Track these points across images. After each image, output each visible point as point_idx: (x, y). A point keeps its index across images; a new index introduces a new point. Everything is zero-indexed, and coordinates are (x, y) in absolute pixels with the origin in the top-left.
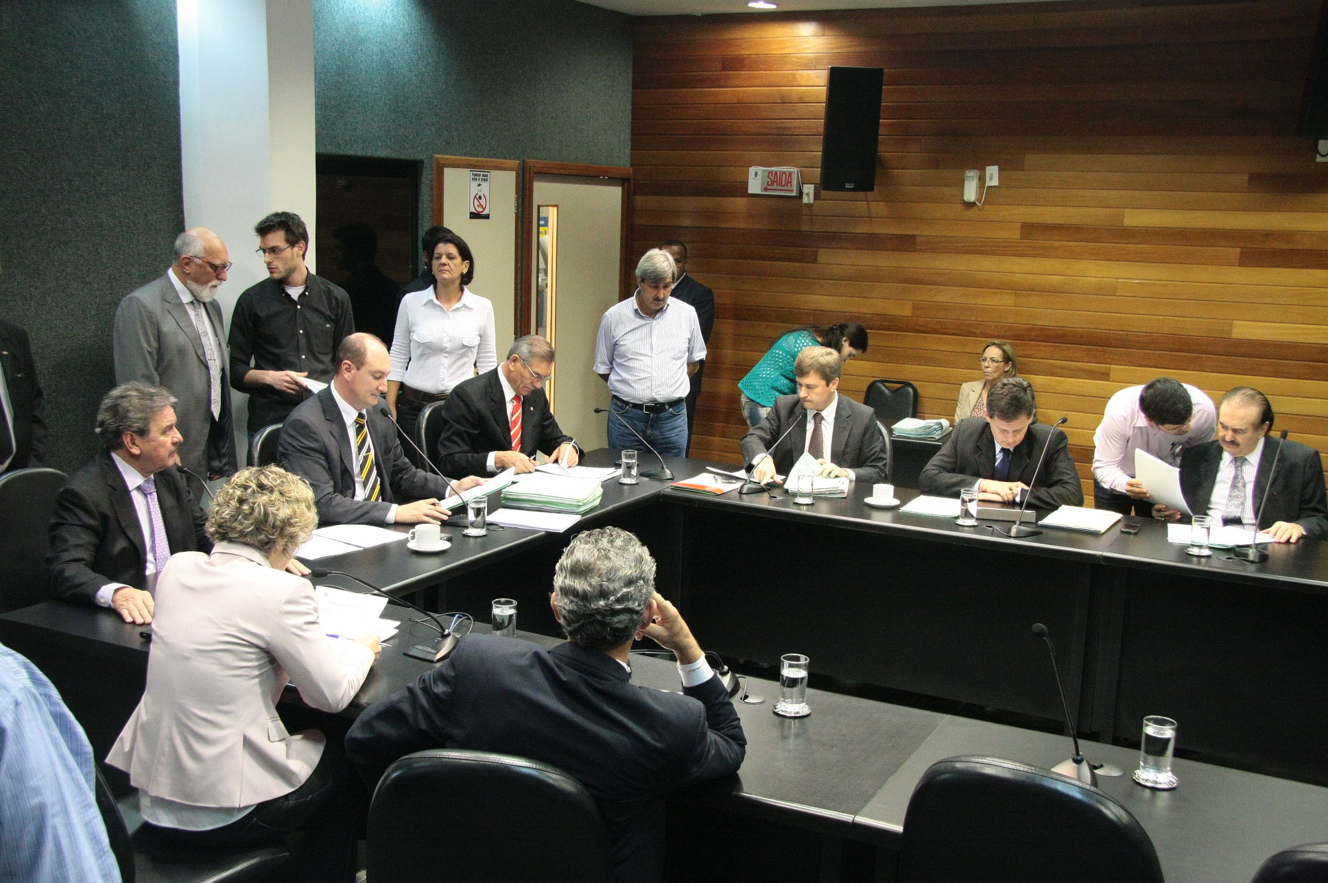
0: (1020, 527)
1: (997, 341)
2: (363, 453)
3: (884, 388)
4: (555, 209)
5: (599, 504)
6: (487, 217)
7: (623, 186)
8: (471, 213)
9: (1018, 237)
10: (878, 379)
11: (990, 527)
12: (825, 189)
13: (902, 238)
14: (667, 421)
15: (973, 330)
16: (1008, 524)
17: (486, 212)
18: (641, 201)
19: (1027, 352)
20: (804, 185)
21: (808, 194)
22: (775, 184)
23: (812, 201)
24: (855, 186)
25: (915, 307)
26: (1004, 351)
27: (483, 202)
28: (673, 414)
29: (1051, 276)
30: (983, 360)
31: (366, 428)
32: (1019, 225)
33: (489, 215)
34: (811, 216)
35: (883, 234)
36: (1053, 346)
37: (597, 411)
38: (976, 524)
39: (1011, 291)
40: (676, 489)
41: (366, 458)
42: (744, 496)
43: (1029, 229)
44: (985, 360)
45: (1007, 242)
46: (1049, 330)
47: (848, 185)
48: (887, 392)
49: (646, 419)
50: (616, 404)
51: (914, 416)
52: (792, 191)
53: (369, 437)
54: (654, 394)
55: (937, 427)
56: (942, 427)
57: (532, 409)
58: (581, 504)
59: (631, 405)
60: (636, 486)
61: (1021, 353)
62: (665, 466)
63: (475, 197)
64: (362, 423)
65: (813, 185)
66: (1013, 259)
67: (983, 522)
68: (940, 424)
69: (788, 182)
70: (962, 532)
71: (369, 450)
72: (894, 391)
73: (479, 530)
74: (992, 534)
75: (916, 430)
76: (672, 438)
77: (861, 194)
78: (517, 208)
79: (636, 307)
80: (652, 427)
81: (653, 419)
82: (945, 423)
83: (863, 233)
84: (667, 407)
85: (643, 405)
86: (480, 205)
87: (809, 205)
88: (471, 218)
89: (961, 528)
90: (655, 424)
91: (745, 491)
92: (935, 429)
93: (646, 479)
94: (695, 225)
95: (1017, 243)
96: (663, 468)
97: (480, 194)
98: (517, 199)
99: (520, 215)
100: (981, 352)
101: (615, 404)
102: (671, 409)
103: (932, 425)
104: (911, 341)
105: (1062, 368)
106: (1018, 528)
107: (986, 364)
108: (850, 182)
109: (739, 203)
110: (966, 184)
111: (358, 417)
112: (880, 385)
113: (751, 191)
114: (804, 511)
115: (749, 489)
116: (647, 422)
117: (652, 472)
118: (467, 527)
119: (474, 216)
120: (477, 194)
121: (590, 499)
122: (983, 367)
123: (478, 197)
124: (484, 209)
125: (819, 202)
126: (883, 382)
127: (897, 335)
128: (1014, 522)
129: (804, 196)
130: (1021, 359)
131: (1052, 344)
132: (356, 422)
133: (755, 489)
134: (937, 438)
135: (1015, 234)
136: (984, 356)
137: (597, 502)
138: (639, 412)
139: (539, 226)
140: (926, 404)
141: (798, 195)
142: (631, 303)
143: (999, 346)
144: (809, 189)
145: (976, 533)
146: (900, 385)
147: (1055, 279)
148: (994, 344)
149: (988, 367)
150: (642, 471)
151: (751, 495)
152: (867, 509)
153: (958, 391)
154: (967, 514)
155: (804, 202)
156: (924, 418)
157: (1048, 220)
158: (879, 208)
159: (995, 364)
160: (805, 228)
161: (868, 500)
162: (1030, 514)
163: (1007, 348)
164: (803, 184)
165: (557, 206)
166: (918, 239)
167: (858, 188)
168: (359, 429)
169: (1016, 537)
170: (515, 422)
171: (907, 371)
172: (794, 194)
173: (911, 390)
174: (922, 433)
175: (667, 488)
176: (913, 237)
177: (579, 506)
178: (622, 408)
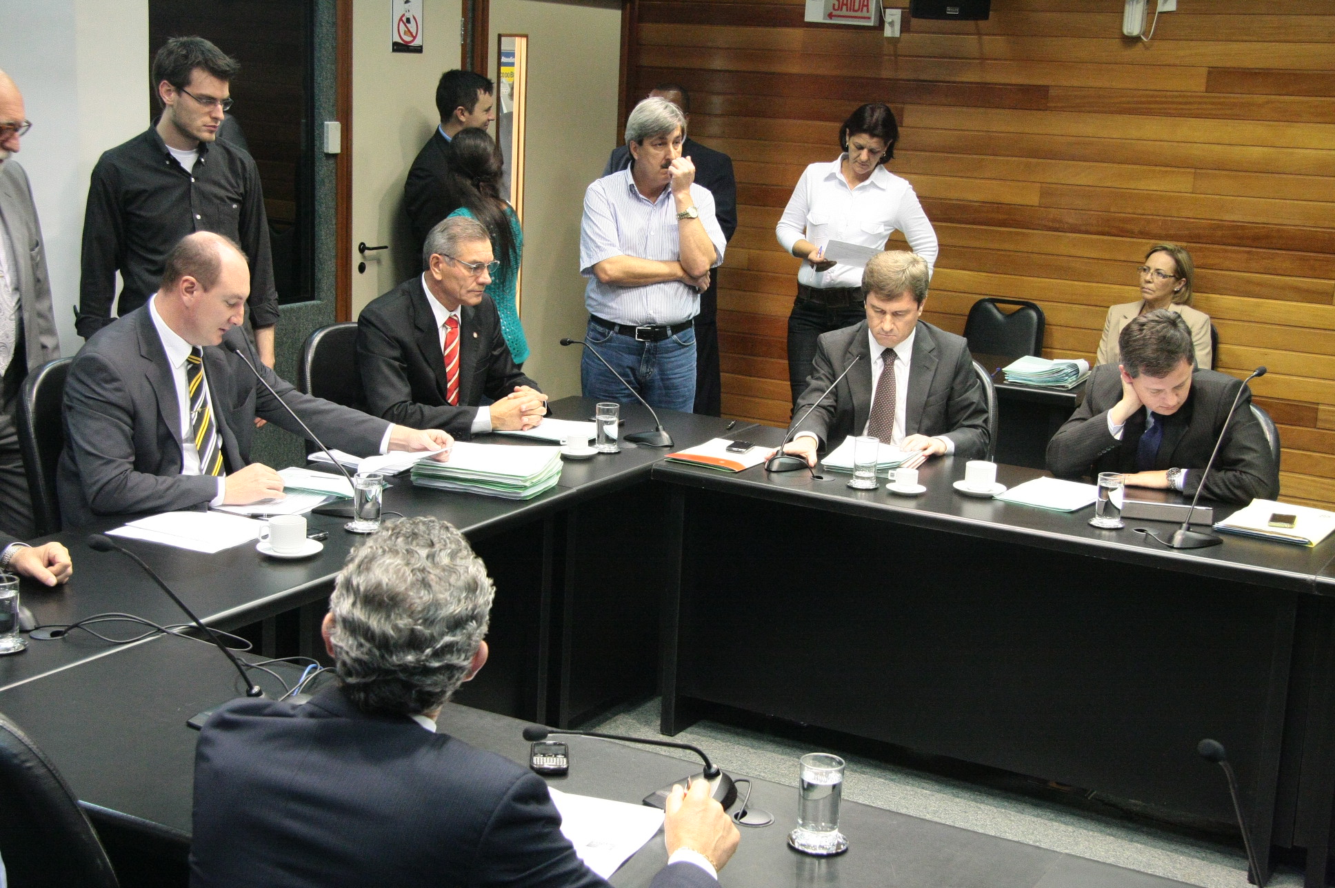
0: (1188, 533)
1: (1170, 245)
2: (198, 406)
3: (995, 311)
4: (524, 40)
5: (558, 485)
6: (419, 50)
7: (623, 9)
8: (395, 44)
9: (1203, 88)
10: (987, 297)
11: (1142, 531)
12: (915, 16)
13: (1026, 90)
14: (671, 355)
15: (1129, 227)
16: (1169, 527)
17: (417, 42)
18: (651, 31)
19: (1210, 261)
20: (887, 10)
21: (892, 24)
22: (844, 8)
23: (897, 34)
24: (960, 11)
25: (1044, 193)
26: (1177, 261)
27: (412, 27)
28: (680, 344)
29: (1252, 148)
30: (1145, 270)
31: (202, 372)
32: (1204, 71)
33: (421, 47)
34: (896, 55)
35: (1000, 84)
36: (1249, 252)
37: (564, 343)
38: (1120, 526)
39: (1189, 170)
40: (675, 462)
41: (201, 416)
42: (774, 476)
43: (1220, 77)
44: (1146, 270)
45: (1184, 96)
46: (1243, 228)
47: (951, 11)
48: (999, 316)
49: (639, 351)
50: (594, 330)
51: (1038, 353)
52: (869, 18)
53: (205, 383)
54: (651, 312)
55: (1069, 370)
56: (1077, 371)
57: (475, 335)
58: (527, 484)
59: (617, 328)
60: (617, 456)
61: (1201, 262)
62: (660, 427)
63: (401, 19)
64: (198, 363)
65: (900, 10)
66: (1193, 122)
67: (1133, 522)
68: (1075, 366)
69: (863, 6)
70: (1099, 537)
71: (204, 405)
72: (1010, 316)
73: (371, 523)
74: (1146, 542)
75: (1040, 374)
76: (674, 381)
77: (970, 25)
78: (464, 37)
79: (631, 181)
80: (647, 362)
81: (649, 351)
82: (1082, 364)
83: (971, 83)
84: (669, 332)
85: (635, 327)
86: (409, 32)
87: (893, 41)
88: (394, 50)
89: (1097, 532)
90: (651, 357)
91: (775, 467)
92: (1067, 375)
93: (633, 446)
94: (731, 68)
95: (1201, 97)
96: (657, 430)
97: (408, 15)
98: (465, 25)
99: (469, 48)
100: (1144, 260)
101: (592, 330)
102: (675, 336)
103: (1062, 367)
104: (1038, 241)
105: (1259, 284)
106: (1184, 534)
107: (1148, 277)
108: (953, 5)
109: (792, 37)
110: (1128, 9)
111: (192, 354)
112: (990, 306)
113: (809, 18)
114: (862, 500)
115: (781, 464)
116: (640, 355)
117: (643, 435)
118: (352, 518)
119: (399, 47)
120: (404, 15)
121: (543, 476)
122: (1142, 280)
123: (404, 19)
124: (414, 38)
125: (906, 35)
126: (993, 301)
127: (1017, 234)
128: (1180, 524)
129: (887, 26)
130: (1199, 270)
131: (1248, 249)
132: (189, 362)
133: (792, 465)
134: (1070, 387)
135: (1197, 84)
136: (1147, 264)
137: (554, 482)
138: (628, 338)
139: (500, 64)
140: (1056, 336)
141: (877, 25)
142: (624, 177)
143: (1171, 252)
144: (894, 16)
145: (1120, 540)
146: (1018, 307)
147: (1256, 153)
148: (1165, 249)
149: (1149, 282)
150: (625, 434)
151: (785, 474)
152: (956, 498)
153: (1104, 316)
154: (1108, 509)
155: (885, 35)
156: (1049, 356)
157: (1249, 63)
158: (996, 44)
159: (1161, 278)
160: (886, 73)
161: (958, 485)
162: (1203, 512)
163: (1182, 256)
164: (885, 8)
165: (526, 36)
166: (1052, 92)
167: (964, 16)
168: (192, 372)
169: (1180, 549)
170: (451, 356)
171: (1029, 287)
172: (871, 24)
173: (1034, 314)
174: (1048, 379)
175: (661, 460)
176: (1045, 89)
177: (525, 488)
178: (603, 335)
